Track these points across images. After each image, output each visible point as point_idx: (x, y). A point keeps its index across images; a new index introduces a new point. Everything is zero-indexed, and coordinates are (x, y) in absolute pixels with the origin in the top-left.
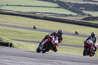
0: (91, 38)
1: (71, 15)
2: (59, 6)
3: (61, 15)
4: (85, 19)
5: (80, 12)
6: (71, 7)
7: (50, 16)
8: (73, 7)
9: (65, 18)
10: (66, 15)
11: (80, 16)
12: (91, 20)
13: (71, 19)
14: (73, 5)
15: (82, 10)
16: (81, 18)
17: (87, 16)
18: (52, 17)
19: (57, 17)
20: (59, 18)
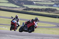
0: (16, 19)
1: (16, 7)
2: (9, 2)
3: (10, 7)
4: (24, 10)
5: (22, 5)
6: (16, 3)
7: (3, 8)
8: (17, 2)
9: (12, 9)
10: (13, 8)
11: (21, 8)
12: (28, 10)
13: (16, 10)
14: (17, 1)
15: (23, 4)
16: (22, 9)
17: (26, 8)
18: (4, 8)
19: (8, 9)
20: (9, 9)
